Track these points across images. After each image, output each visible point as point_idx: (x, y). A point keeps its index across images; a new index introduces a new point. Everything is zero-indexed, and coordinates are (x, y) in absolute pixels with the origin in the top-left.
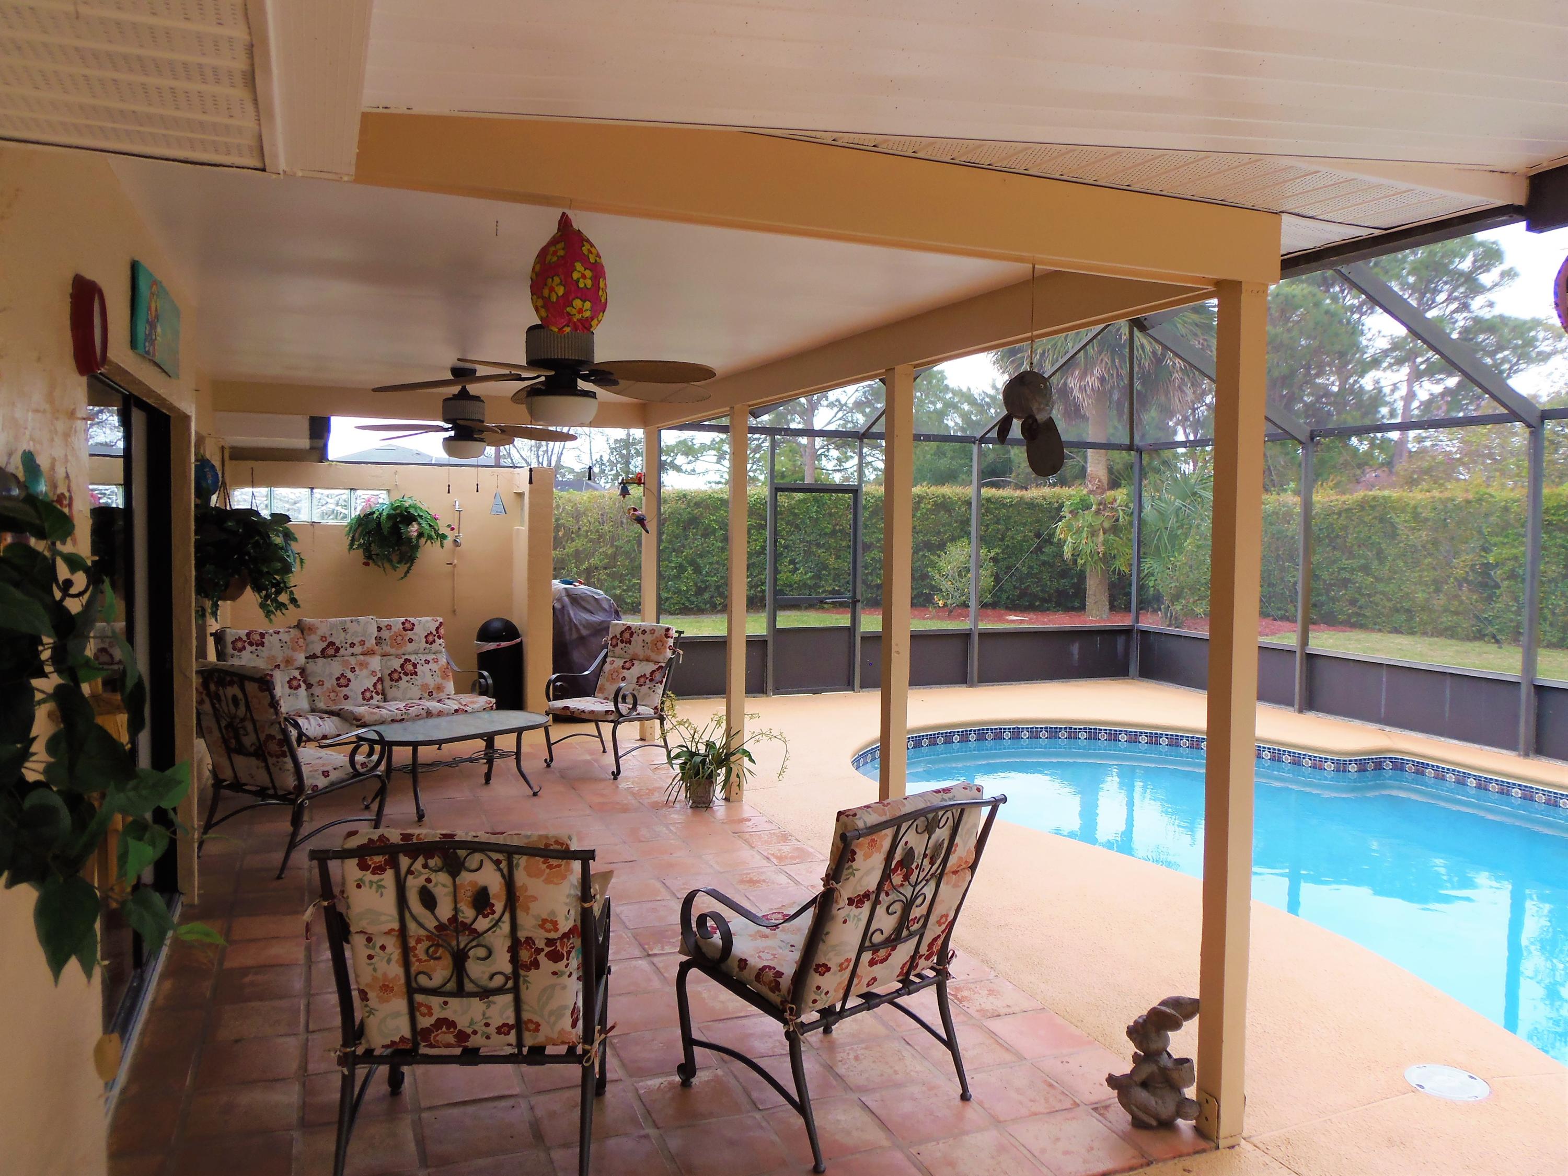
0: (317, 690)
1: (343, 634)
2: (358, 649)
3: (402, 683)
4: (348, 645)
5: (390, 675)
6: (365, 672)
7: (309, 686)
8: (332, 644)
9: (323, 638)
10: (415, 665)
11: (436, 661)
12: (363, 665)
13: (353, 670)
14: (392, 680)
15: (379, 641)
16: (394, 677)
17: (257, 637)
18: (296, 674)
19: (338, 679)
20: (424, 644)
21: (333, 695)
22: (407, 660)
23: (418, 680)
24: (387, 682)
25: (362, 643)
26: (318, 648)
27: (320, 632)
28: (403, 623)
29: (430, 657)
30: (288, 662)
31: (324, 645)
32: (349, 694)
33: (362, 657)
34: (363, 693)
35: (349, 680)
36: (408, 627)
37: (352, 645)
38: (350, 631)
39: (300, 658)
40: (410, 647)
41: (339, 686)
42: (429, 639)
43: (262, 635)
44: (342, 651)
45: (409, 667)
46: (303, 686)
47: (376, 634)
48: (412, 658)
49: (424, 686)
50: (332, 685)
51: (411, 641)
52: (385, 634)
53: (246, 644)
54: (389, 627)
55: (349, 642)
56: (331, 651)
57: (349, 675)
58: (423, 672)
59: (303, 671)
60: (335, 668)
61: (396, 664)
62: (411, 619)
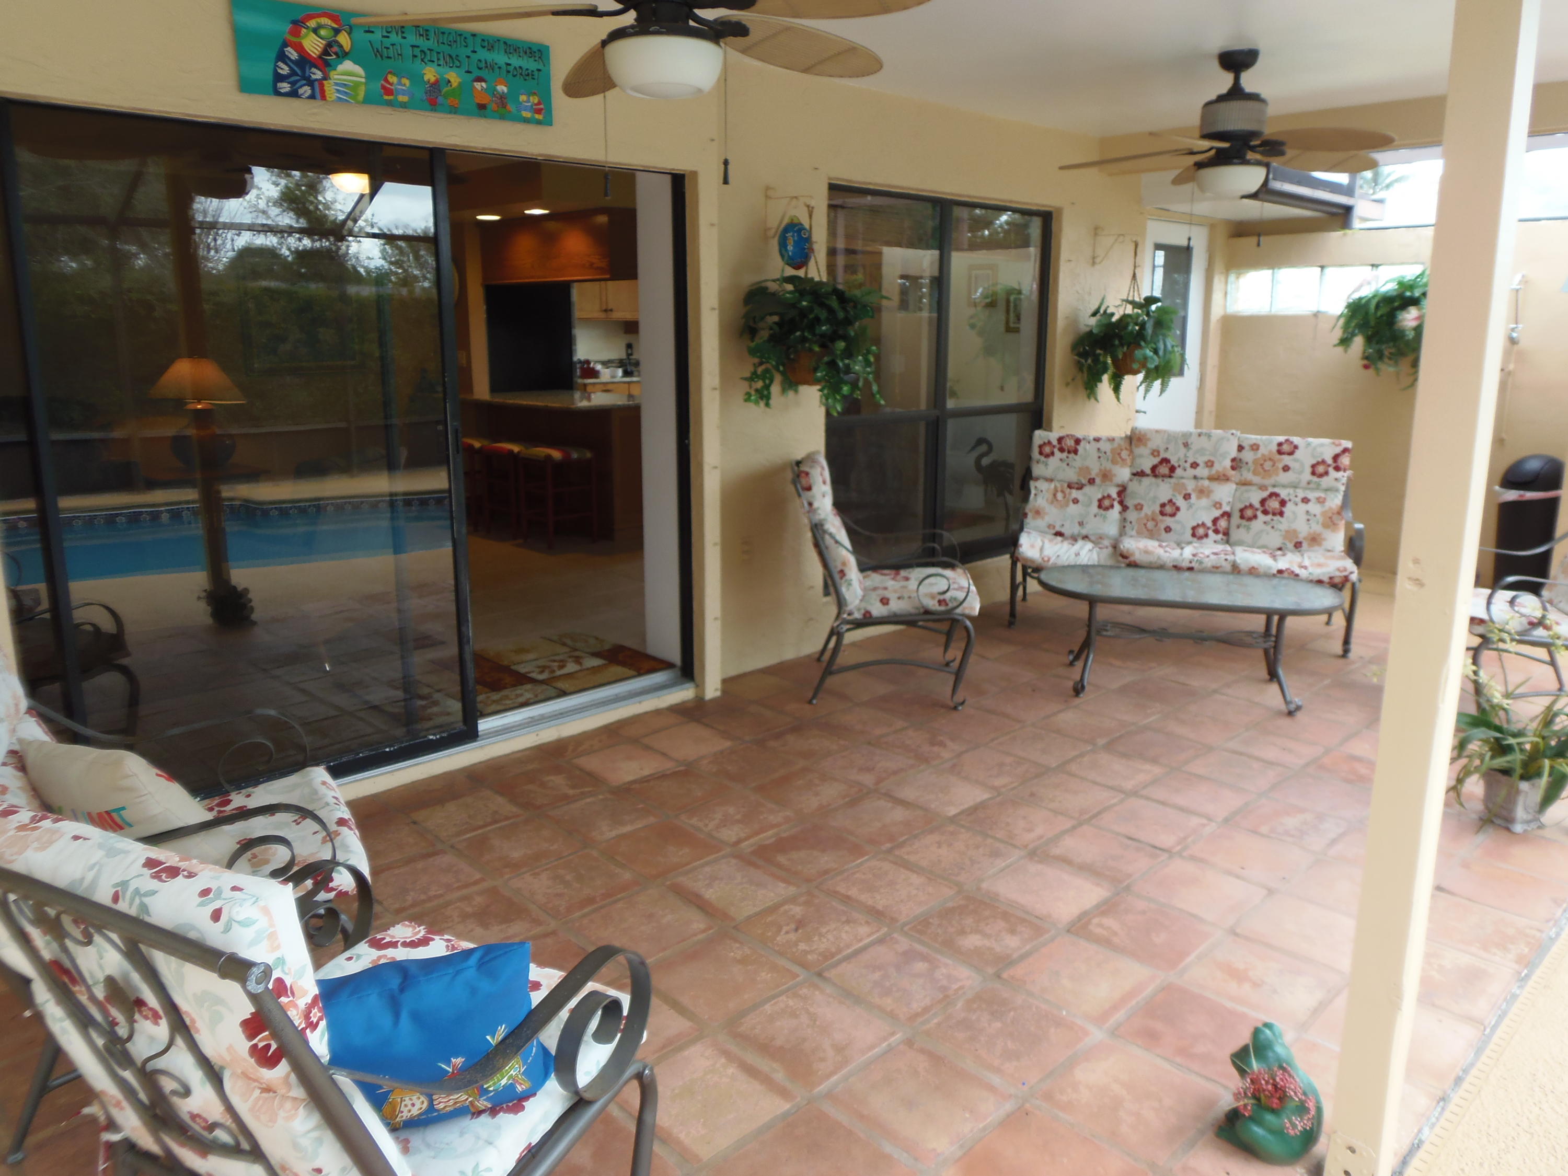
0: (1132, 515)
1: (1183, 450)
2: (1202, 471)
3: (1257, 525)
4: (1188, 465)
5: (1242, 511)
6: (1204, 502)
7: (1125, 508)
8: (1165, 461)
9: (1155, 453)
10: (1283, 503)
11: (1321, 501)
12: (1202, 492)
13: (1187, 497)
14: (1242, 517)
15: (1236, 464)
16: (1246, 514)
17: (1070, 443)
18: (1113, 492)
19: (1163, 505)
20: (1307, 476)
21: (1150, 525)
22: (1274, 495)
23: (1283, 524)
24: (1236, 519)
25: (1210, 464)
26: (1146, 464)
27: (1152, 445)
28: (1280, 444)
29: (1312, 495)
30: (1106, 476)
31: (1156, 461)
32: (1173, 526)
33: (1206, 483)
34: (1194, 528)
35: (1178, 509)
36: (1286, 450)
37: (1195, 465)
38: (1194, 447)
39: (1123, 474)
40: (1284, 477)
41: (1162, 513)
42: (1318, 470)
43: (1078, 441)
44: (1179, 472)
45: (1274, 504)
46: (1117, 507)
47: (1234, 453)
48: (1283, 493)
49: (1290, 534)
50: (1153, 512)
51: (1286, 469)
52: (1248, 456)
53: (1056, 451)
54: (1255, 447)
55: (1190, 460)
56: (1164, 470)
57: (1180, 502)
58: (1294, 513)
59: (1123, 490)
60: (1164, 491)
61: (1255, 497)
62: (1296, 440)
